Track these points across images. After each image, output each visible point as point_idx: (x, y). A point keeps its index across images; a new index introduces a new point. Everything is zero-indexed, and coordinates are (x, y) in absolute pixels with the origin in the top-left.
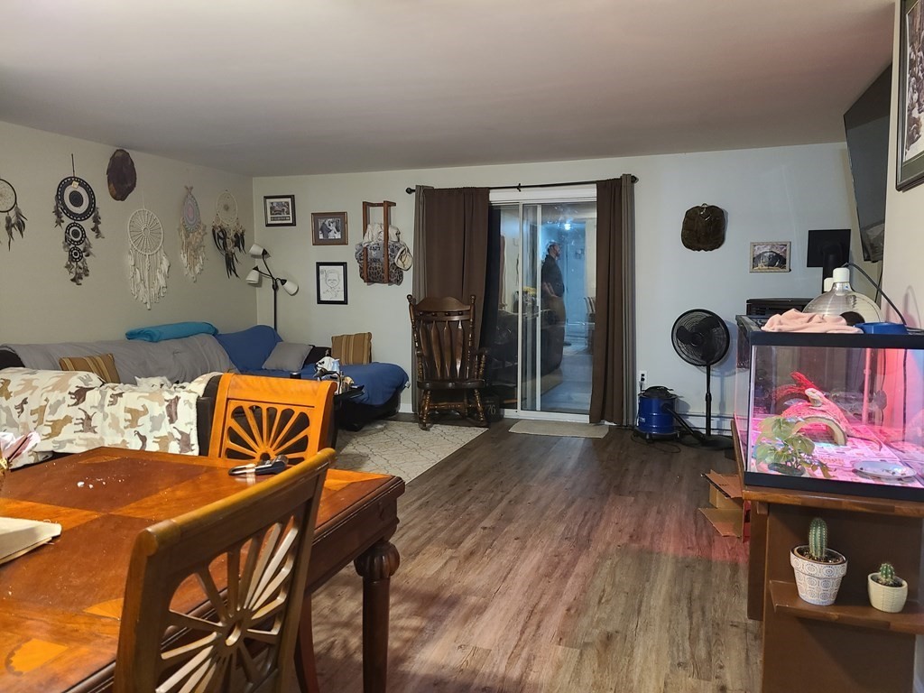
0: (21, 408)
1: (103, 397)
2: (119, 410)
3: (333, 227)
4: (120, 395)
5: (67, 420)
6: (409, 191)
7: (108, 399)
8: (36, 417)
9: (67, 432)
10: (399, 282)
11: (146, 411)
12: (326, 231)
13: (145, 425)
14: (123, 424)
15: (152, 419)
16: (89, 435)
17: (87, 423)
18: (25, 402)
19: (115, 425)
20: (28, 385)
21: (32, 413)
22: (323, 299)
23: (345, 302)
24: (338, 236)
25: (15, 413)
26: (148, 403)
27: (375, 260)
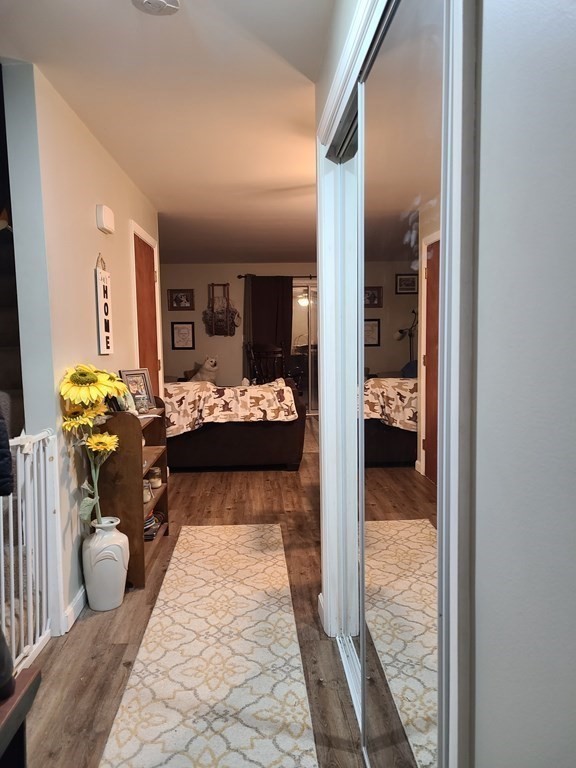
0: (180, 402)
1: (236, 392)
2: (246, 398)
3: (184, 299)
4: (246, 390)
5: (216, 405)
6: (240, 277)
7: (239, 393)
8: (192, 406)
9: (217, 411)
10: (232, 334)
11: (263, 398)
12: (179, 301)
13: (263, 404)
14: (249, 405)
15: (268, 401)
16: (228, 413)
17: (226, 407)
18: (183, 398)
19: (244, 405)
20: (182, 390)
21: (189, 404)
22: (176, 346)
23: (193, 348)
24: (188, 305)
25: (176, 405)
26: (264, 394)
27: (220, 321)
